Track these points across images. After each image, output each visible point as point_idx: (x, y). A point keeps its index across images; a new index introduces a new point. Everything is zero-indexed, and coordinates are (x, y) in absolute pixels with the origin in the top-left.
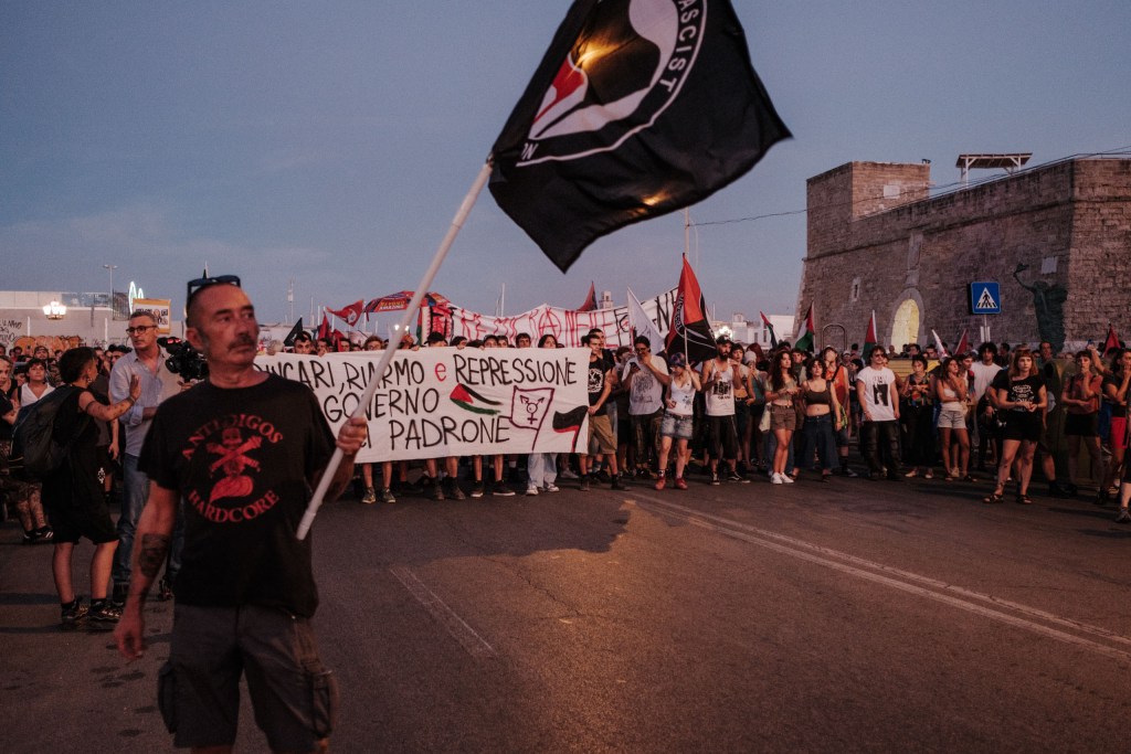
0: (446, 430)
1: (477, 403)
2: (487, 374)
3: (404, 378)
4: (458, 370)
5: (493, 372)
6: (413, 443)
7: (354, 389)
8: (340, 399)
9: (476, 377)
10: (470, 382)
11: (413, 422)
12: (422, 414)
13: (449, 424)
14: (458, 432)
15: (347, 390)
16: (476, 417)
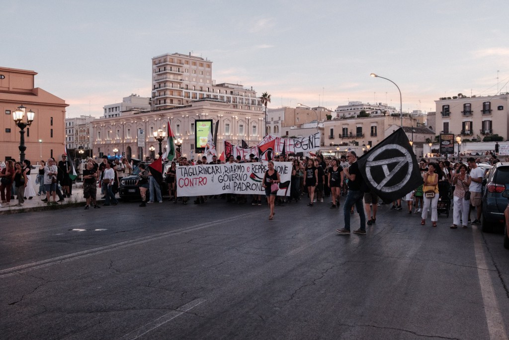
0: (248, 186)
1: (257, 179)
2: (260, 170)
3: (239, 170)
4: (253, 169)
5: (262, 169)
6: (239, 189)
7: (227, 173)
8: (223, 176)
9: (257, 171)
10: (255, 172)
11: (240, 183)
12: (242, 181)
13: (248, 185)
14: (250, 187)
15: (225, 174)
16: (256, 183)
